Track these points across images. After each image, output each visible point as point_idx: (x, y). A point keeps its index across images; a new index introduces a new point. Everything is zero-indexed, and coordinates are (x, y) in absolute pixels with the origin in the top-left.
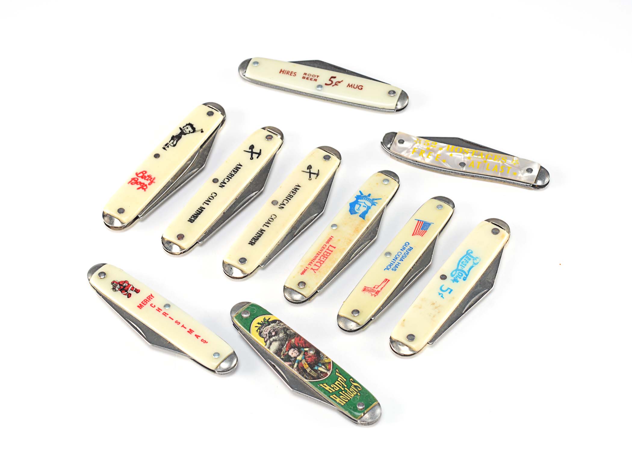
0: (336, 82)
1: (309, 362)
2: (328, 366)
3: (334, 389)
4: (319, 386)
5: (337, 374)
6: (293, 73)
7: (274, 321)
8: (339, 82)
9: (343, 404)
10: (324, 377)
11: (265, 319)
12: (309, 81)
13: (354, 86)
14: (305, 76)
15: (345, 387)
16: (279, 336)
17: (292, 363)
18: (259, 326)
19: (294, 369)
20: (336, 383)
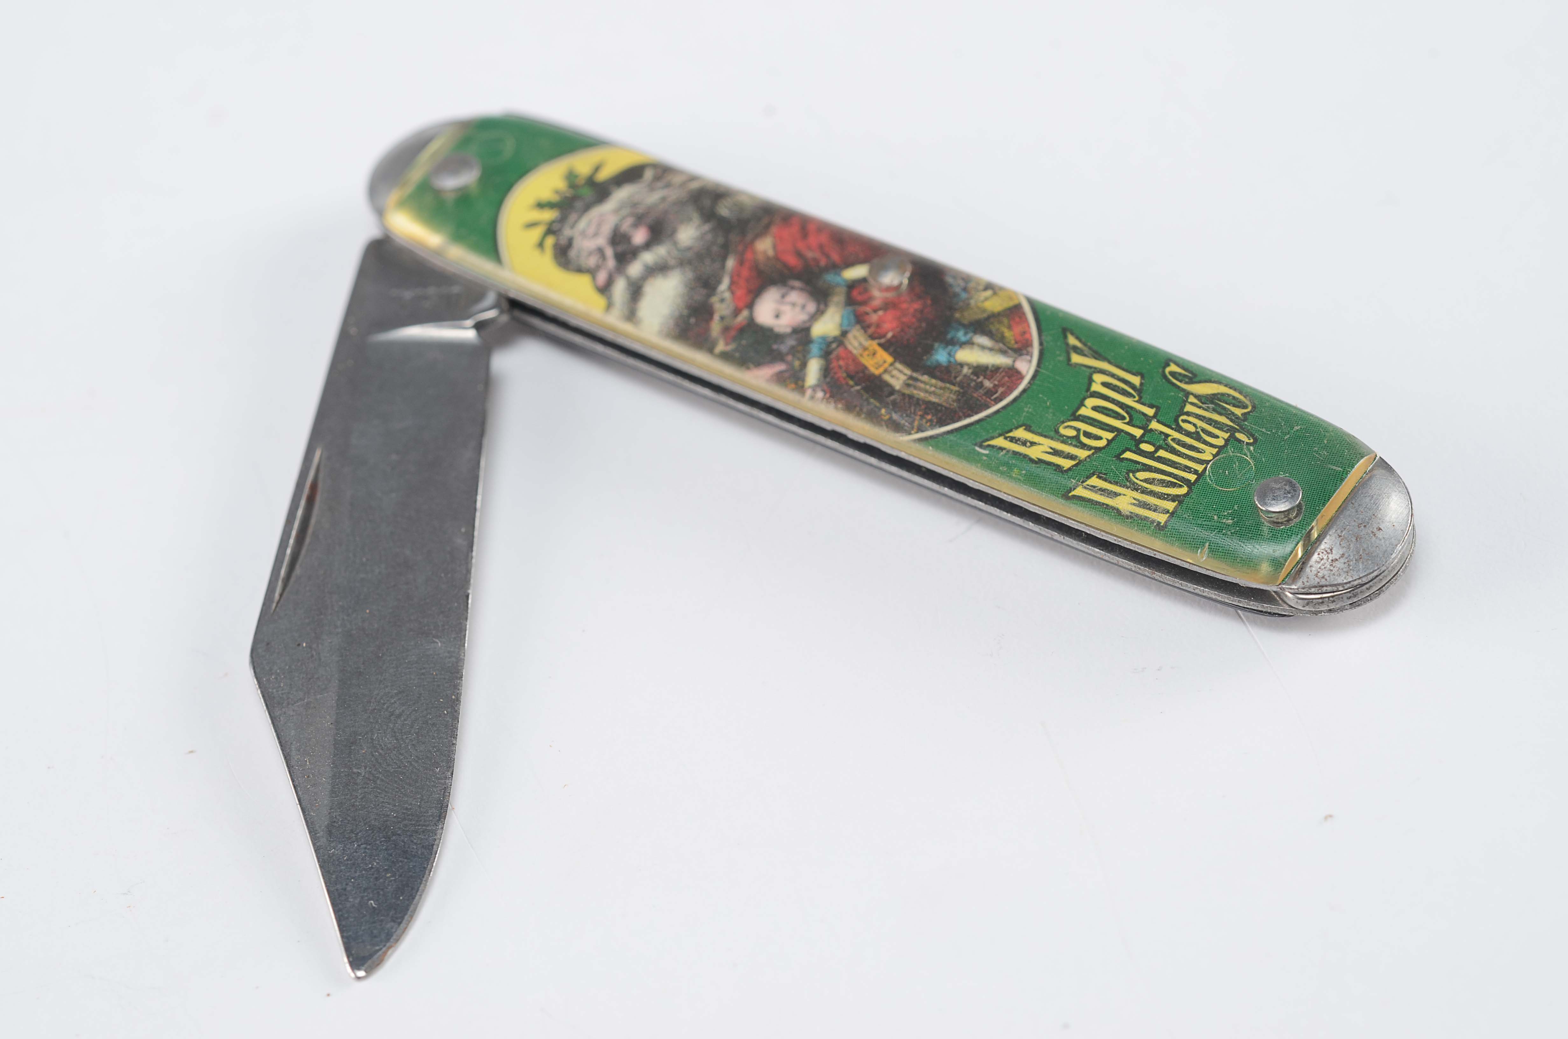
1: (890, 335)
2: (1010, 328)
3: (1083, 446)
4: (986, 452)
5: (1076, 358)
7: (632, 174)
9: (1162, 518)
10: (1001, 390)
11: (571, 177)
15: (1149, 419)
16: (675, 243)
17: (790, 364)
18: (548, 215)
19: (809, 392)
20: (1083, 411)
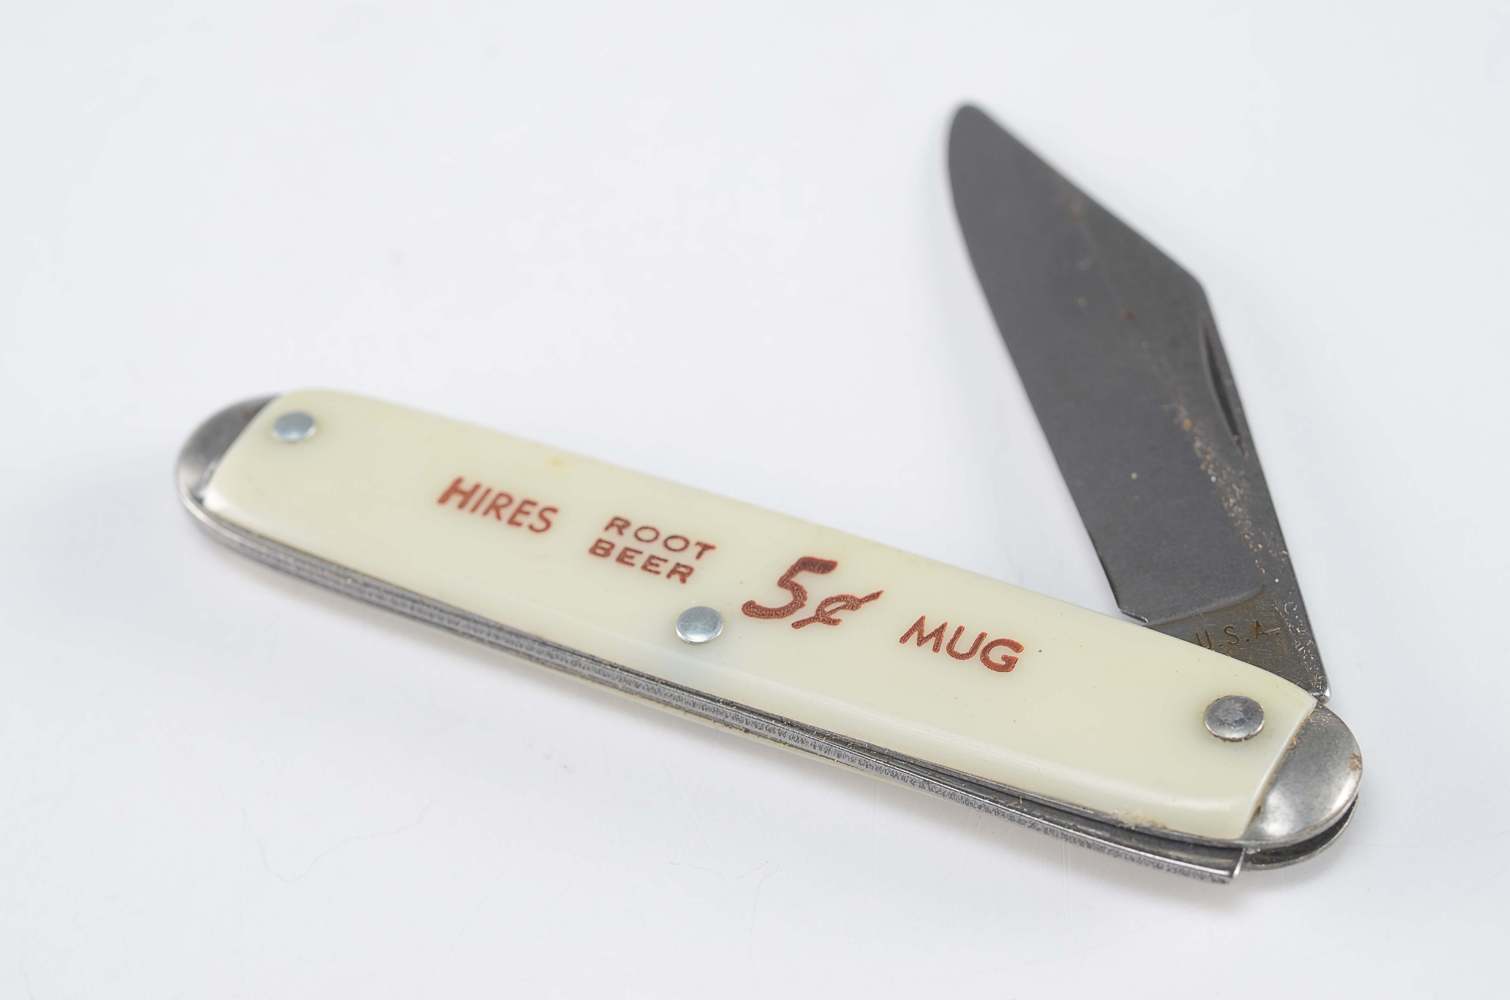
0: (828, 601)
6: (535, 511)
8: (852, 603)
12: (634, 575)
13: (953, 641)
14: (612, 536)
